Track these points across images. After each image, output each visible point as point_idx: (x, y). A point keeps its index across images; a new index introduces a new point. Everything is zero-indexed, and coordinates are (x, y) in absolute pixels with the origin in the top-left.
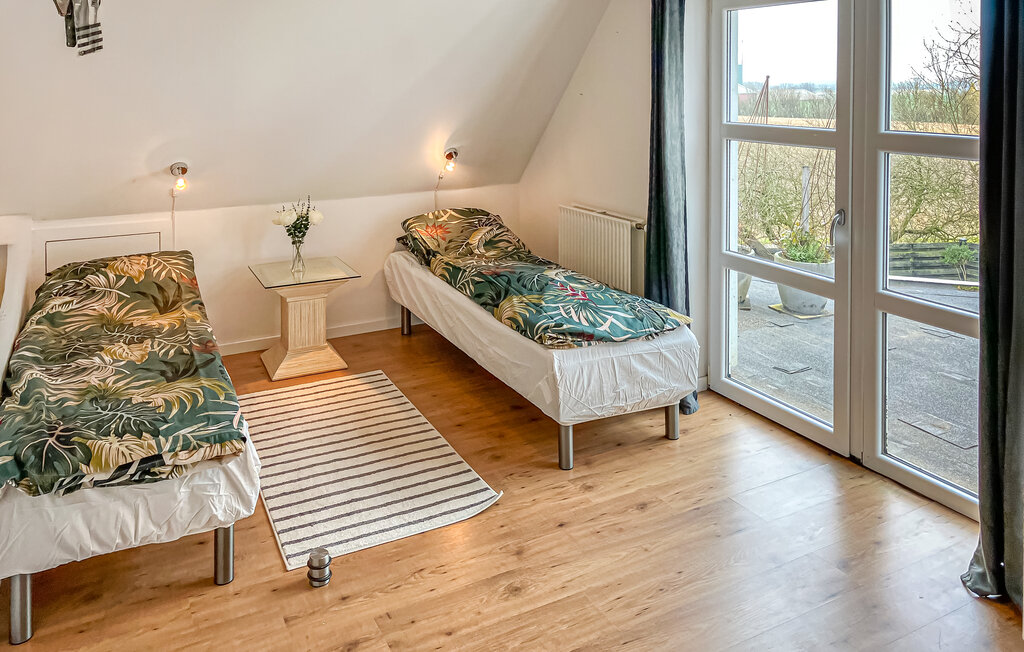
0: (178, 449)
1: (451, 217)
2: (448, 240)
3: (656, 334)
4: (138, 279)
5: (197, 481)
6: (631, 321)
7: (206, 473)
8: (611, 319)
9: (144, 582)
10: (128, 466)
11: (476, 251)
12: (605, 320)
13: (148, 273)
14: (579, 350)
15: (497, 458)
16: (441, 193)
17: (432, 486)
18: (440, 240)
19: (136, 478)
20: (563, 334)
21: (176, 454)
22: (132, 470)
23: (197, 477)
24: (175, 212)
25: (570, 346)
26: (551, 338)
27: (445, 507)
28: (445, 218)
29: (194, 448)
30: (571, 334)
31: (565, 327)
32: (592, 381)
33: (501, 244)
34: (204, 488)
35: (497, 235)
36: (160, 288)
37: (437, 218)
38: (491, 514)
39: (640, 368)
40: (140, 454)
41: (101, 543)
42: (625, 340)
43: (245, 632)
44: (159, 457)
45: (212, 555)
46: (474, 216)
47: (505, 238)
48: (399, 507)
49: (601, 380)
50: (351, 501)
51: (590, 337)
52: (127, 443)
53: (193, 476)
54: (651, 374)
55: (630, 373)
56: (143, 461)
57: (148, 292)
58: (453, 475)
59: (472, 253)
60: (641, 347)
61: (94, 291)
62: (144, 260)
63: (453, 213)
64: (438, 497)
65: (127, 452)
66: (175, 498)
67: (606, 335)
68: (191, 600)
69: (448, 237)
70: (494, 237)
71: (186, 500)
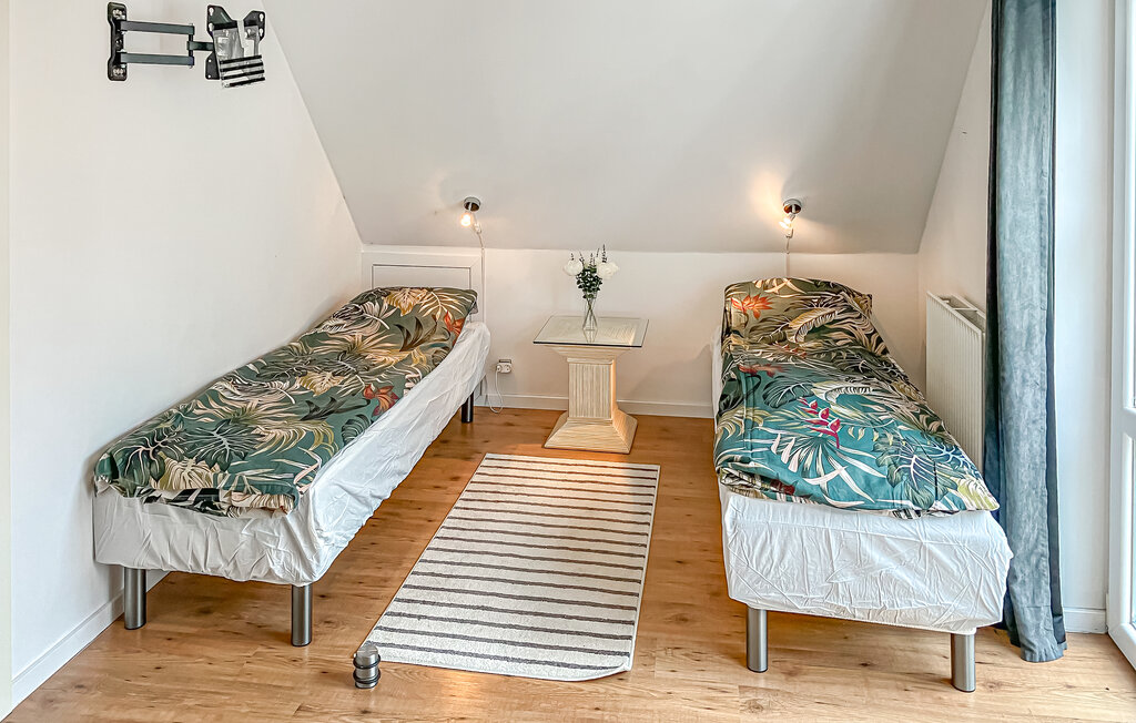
0: (232, 489)
1: (786, 289)
2: (760, 319)
3: (918, 512)
4: (404, 312)
5: (259, 529)
6: (875, 481)
7: (267, 522)
8: (840, 471)
9: (247, 616)
10: (190, 492)
11: (792, 339)
12: (828, 468)
13: (416, 307)
14: (772, 503)
15: (683, 620)
16: (796, 258)
17: (573, 625)
18: (752, 317)
19: (198, 506)
20: (752, 475)
21: (230, 494)
22: (192, 498)
23: (259, 524)
24: (486, 250)
25: (757, 496)
26: (729, 475)
27: (557, 656)
28: (776, 290)
29: (248, 493)
30: (764, 479)
31: (751, 465)
32: (788, 556)
33: (835, 335)
34: (264, 537)
35: (835, 321)
36: (419, 325)
37: (766, 288)
38: (600, 687)
39: (877, 557)
40: (198, 485)
41: (179, 560)
42: (848, 508)
43: (260, 703)
44: (216, 492)
45: (290, 611)
46: (817, 290)
47: (846, 327)
48: (515, 635)
49: (804, 557)
50: (478, 608)
51: (790, 490)
52: (200, 471)
53: (257, 520)
54: (899, 573)
55: (859, 562)
56: (204, 491)
57: (405, 327)
58: (608, 621)
59: (783, 340)
60: (883, 524)
61: (364, 318)
62: (423, 293)
63: (789, 284)
64: (566, 641)
65: (187, 478)
66: (237, 539)
67: (816, 492)
68: (260, 649)
69: (764, 314)
70: (830, 323)
71: (249, 543)
